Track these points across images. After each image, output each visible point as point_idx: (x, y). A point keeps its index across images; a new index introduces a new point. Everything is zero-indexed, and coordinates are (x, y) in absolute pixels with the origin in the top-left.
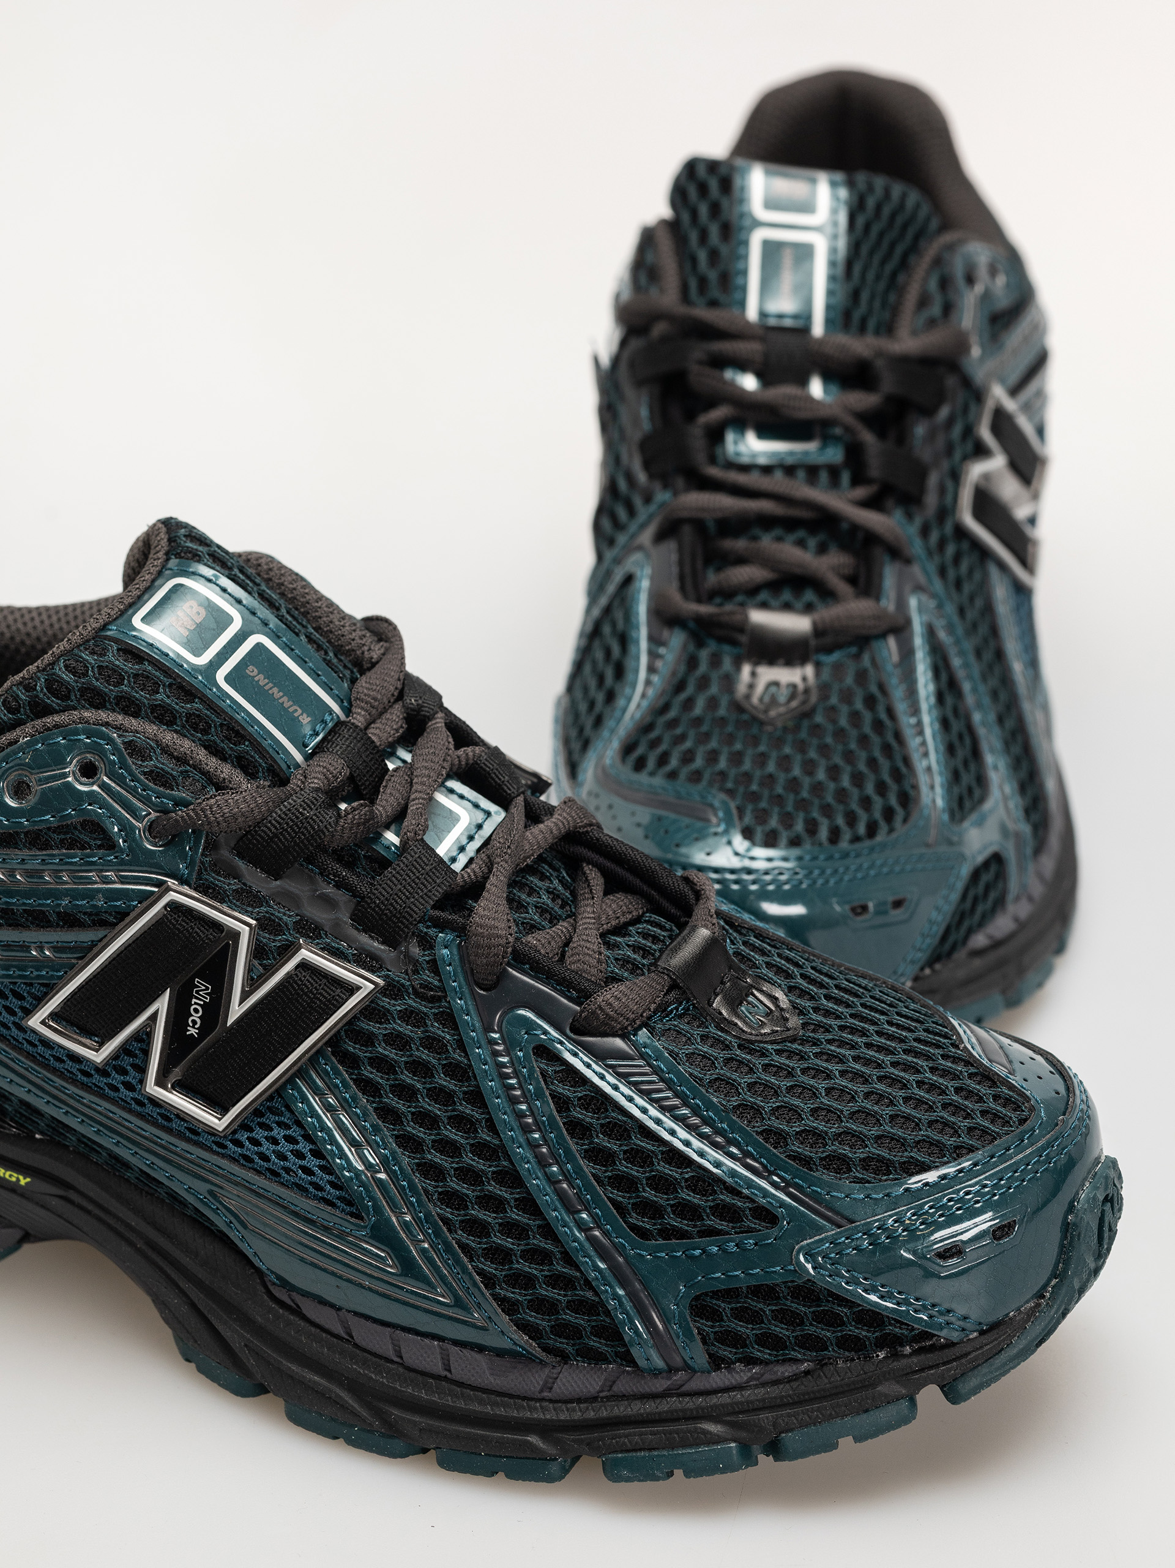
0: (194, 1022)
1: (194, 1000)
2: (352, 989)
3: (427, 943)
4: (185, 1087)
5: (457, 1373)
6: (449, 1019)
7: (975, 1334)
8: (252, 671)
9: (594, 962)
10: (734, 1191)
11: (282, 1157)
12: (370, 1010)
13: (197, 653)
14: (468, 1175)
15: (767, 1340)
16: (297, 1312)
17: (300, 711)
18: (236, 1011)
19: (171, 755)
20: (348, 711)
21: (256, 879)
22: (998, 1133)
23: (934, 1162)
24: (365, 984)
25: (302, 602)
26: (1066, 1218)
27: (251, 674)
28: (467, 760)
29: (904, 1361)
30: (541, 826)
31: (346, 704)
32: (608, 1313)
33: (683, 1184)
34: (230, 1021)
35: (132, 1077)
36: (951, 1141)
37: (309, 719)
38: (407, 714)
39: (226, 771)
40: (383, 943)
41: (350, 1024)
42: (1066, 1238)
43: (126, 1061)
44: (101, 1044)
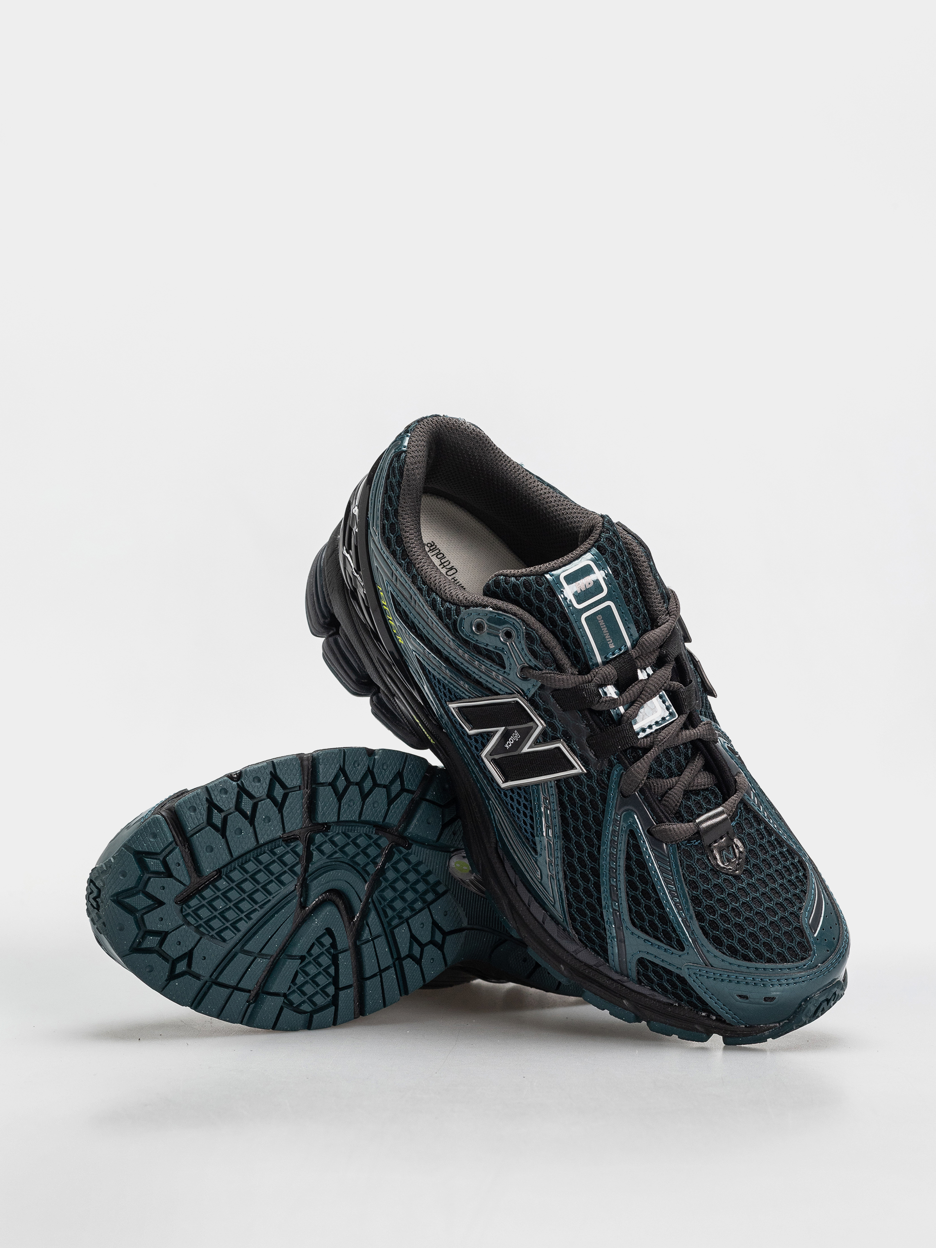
0: (509, 744)
1: (512, 737)
2: (573, 767)
3: (611, 765)
4: (496, 762)
5: (546, 926)
6: (604, 800)
7: (744, 1026)
8: (599, 617)
9: (674, 805)
10: (674, 931)
11: (518, 811)
12: (577, 777)
13: (579, 603)
14: (581, 861)
15: (661, 986)
16: (502, 862)
17: (611, 641)
18: (526, 750)
19: (544, 644)
20: (634, 646)
21: (556, 709)
22: (789, 960)
23: (756, 960)
24: (579, 769)
25: (644, 583)
26: (802, 1002)
27: (598, 619)
28: (673, 688)
29: (711, 1022)
30: (687, 731)
31: (635, 643)
32: (607, 943)
33: (657, 915)
34: (522, 752)
35: (479, 746)
36: (768, 955)
37: (614, 646)
38: (659, 656)
39: (565, 661)
40: (594, 755)
41: (566, 779)
42: (798, 1009)
43: (480, 739)
44: (471, 729)
